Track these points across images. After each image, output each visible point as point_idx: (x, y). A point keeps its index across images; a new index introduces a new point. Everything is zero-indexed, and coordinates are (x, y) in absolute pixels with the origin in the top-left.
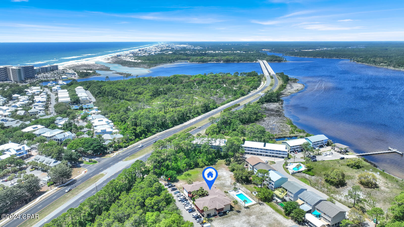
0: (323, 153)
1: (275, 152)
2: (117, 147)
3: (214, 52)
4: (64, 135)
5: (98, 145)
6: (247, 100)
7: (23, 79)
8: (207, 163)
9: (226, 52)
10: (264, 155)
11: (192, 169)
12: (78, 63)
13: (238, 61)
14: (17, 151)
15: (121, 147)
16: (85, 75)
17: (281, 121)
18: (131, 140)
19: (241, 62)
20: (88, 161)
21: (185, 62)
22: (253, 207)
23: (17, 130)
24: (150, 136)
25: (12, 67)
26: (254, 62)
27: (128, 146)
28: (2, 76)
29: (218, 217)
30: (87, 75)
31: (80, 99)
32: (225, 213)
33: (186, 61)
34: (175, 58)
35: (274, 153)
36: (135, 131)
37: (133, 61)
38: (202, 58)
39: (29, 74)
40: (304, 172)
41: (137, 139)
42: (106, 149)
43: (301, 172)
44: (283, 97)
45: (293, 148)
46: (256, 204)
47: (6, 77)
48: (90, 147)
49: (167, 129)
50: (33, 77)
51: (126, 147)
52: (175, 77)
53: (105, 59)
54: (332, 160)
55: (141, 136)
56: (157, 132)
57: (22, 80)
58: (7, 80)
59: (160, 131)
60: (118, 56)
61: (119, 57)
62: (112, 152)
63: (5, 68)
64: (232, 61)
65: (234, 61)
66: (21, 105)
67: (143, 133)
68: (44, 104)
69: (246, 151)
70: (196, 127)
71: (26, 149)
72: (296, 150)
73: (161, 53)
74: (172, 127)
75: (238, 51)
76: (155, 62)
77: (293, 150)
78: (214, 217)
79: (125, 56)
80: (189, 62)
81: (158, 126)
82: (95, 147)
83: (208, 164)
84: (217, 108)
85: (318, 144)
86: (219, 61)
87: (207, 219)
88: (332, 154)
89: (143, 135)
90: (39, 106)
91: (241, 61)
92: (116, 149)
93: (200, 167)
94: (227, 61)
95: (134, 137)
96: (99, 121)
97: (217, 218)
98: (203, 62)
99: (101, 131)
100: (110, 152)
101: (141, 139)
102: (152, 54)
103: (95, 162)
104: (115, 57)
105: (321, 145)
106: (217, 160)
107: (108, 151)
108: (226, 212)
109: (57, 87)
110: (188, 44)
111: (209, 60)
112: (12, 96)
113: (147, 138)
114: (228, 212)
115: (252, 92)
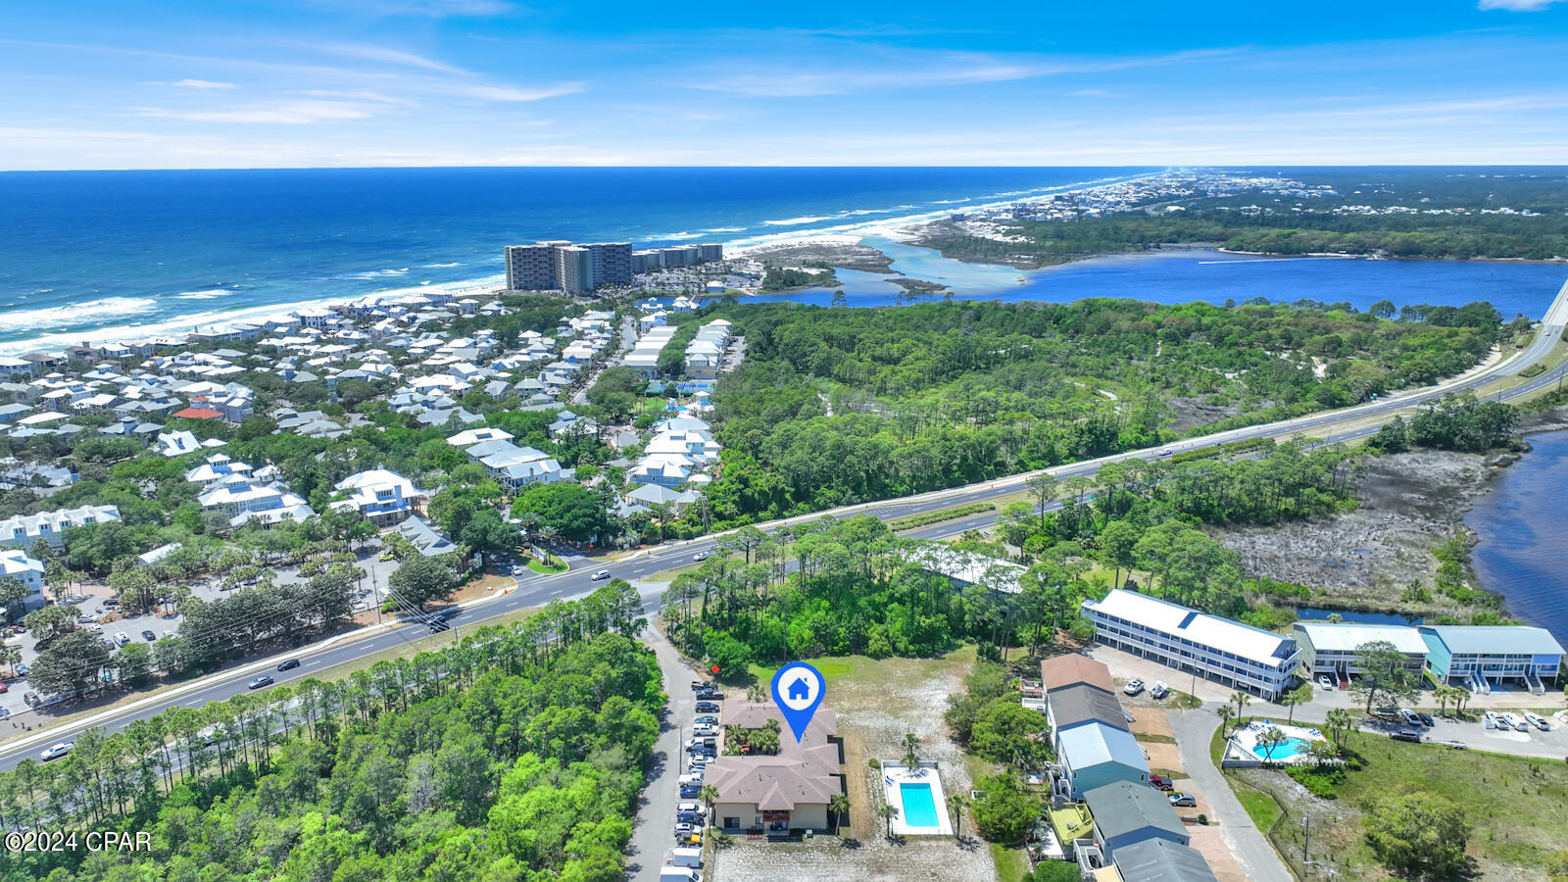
0: (1489, 713)
1: (1222, 660)
2: (660, 531)
3: (1373, 212)
4: (532, 470)
5: (585, 515)
6: (1334, 427)
7: (590, 285)
8: (901, 646)
9: (1439, 212)
10: (1174, 665)
11: (833, 654)
12: (801, 239)
13: (1465, 254)
14: (381, 495)
15: (670, 535)
16: (784, 283)
17: (1413, 538)
18: (720, 517)
19: (1479, 258)
20: (542, 559)
21: (1206, 249)
22: (923, 843)
23: (434, 437)
24: (804, 512)
25: (569, 245)
26: (1557, 258)
27: (700, 534)
28: (541, 271)
29: (763, 841)
30: (793, 283)
31: (688, 360)
32: (797, 834)
33: (1207, 244)
34: (1171, 234)
35: (1219, 665)
36: (742, 486)
37: (999, 238)
38: (1289, 235)
39: (614, 269)
40: (1294, 770)
41: (745, 517)
42: (616, 530)
43: (1281, 767)
44: (1546, 431)
45: (1336, 658)
46: (947, 837)
47: (551, 278)
48: (561, 518)
49: (885, 497)
50: (625, 282)
51: (689, 536)
52: (1091, 308)
53: (906, 228)
54: (1508, 757)
55: (765, 509)
56: (838, 503)
57: (587, 290)
58: (551, 287)
59: (850, 503)
60: (955, 218)
61: (959, 224)
62: (634, 547)
63: (552, 250)
64: (1429, 254)
65: (1443, 252)
66: (517, 365)
67: (774, 498)
68: (578, 367)
69: (1101, 632)
70: (993, 508)
71: (404, 495)
72: (1349, 670)
73: (1130, 213)
74: (905, 494)
75: (1503, 209)
76: (1074, 244)
77: (1332, 669)
78: (747, 836)
79: (982, 220)
80: (1221, 249)
81: (845, 483)
82: (576, 518)
83: (906, 648)
84: (1157, 442)
85: (1495, 668)
86: (1365, 252)
87: (717, 835)
88: (1547, 730)
89: (773, 506)
90: (557, 372)
91: (1479, 252)
92: (650, 539)
93: (870, 656)
94: (1408, 253)
95: (731, 508)
96: (672, 438)
97: (754, 843)
98: (1287, 251)
99: (646, 473)
100: (625, 546)
101: (759, 521)
102: (1089, 215)
103: (559, 568)
104: (945, 223)
105: (1513, 674)
106: (963, 642)
107: (620, 540)
108: (803, 831)
109: (656, 317)
110: (1282, 176)
111: (1318, 243)
112: (518, 334)
113: (785, 518)
114: (810, 832)
115: (1395, 394)
